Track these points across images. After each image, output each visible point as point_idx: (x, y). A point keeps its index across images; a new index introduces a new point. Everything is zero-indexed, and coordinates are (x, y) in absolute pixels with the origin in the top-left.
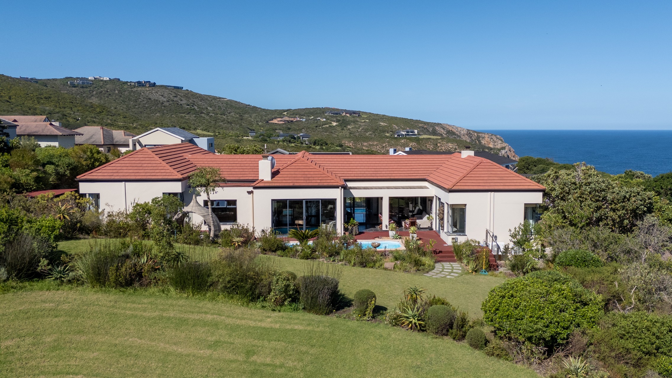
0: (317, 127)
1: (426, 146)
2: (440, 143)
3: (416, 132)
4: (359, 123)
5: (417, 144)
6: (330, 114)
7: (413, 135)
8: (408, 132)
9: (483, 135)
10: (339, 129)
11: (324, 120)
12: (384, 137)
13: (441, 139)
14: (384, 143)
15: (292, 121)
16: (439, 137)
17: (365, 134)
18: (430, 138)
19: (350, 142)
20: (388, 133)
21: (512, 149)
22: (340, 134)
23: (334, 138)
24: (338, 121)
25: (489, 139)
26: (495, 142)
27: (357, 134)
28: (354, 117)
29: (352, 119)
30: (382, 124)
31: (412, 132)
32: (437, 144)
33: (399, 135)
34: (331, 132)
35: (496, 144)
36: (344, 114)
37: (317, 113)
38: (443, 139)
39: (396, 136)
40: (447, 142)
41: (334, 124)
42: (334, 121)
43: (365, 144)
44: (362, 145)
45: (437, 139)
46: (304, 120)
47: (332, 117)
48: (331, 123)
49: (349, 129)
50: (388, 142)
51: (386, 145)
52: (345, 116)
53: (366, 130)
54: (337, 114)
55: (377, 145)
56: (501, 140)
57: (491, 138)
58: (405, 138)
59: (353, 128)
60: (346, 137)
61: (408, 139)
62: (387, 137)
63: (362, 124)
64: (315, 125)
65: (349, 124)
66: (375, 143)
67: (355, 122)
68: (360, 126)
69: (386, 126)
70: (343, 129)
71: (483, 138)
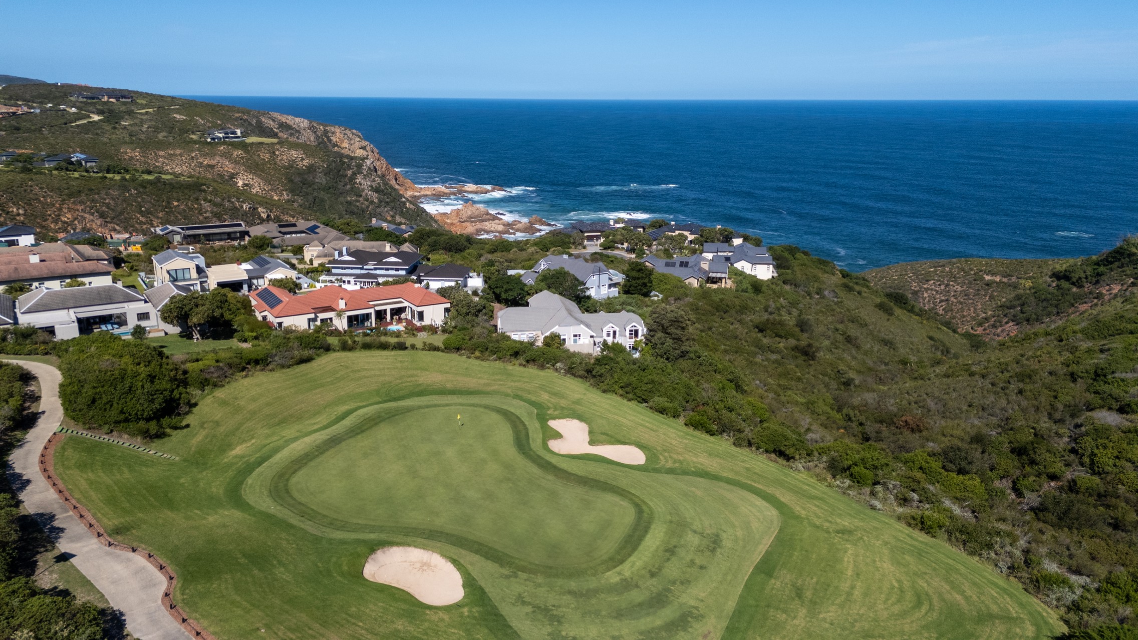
0: (66, 124)
1: (259, 155)
2: (278, 150)
3: (239, 132)
4: (139, 116)
5: (245, 152)
6: (81, 99)
7: (234, 138)
8: (226, 133)
9: (333, 129)
10: (107, 127)
11: (74, 110)
12: (190, 142)
13: (278, 143)
14: (192, 151)
15: (14, 113)
16: (275, 141)
17: (157, 137)
18: (261, 143)
19: (134, 150)
20: (193, 133)
21: (375, 149)
22: (114, 137)
23: (105, 144)
24: (99, 112)
25: (342, 136)
26: (351, 139)
27: (143, 137)
28: (124, 104)
29: (123, 108)
30: (178, 116)
31: (232, 133)
32: (274, 152)
33: (213, 139)
34: (97, 134)
35: (352, 142)
36: (106, 99)
37: (55, 97)
38: (281, 143)
39: (209, 140)
40: (289, 149)
41: (96, 118)
42: (93, 113)
43: (161, 153)
44: (156, 154)
45: (272, 144)
46: (38, 111)
47: (86, 103)
48: (90, 117)
49: (125, 128)
50: (199, 150)
51: (196, 155)
52: (108, 101)
53: (157, 130)
54: (93, 98)
55: (181, 155)
56: (359, 137)
57: (345, 134)
58: (225, 143)
59: (131, 125)
60: (126, 143)
61: (229, 145)
62: (195, 142)
63: (144, 117)
64: (63, 121)
65: (122, 118)
66: (178, 152)
67: (130, 113)
68: (142, 122)
69: (185, 120)
70: (115, 128)
71: (333, 133)
